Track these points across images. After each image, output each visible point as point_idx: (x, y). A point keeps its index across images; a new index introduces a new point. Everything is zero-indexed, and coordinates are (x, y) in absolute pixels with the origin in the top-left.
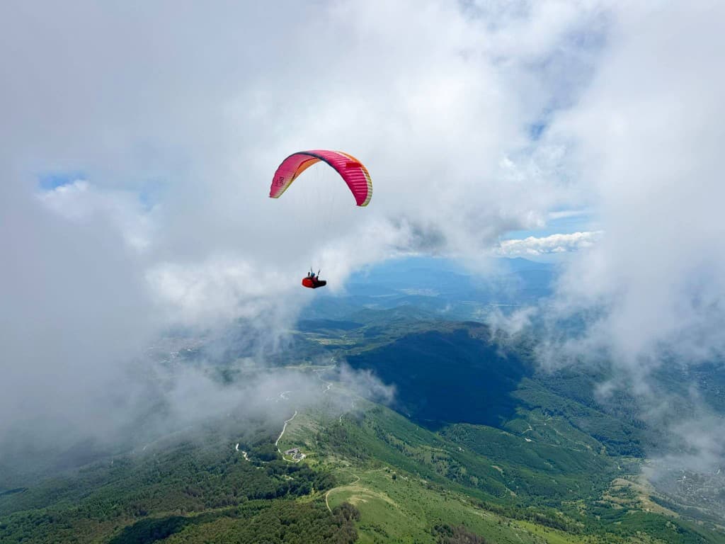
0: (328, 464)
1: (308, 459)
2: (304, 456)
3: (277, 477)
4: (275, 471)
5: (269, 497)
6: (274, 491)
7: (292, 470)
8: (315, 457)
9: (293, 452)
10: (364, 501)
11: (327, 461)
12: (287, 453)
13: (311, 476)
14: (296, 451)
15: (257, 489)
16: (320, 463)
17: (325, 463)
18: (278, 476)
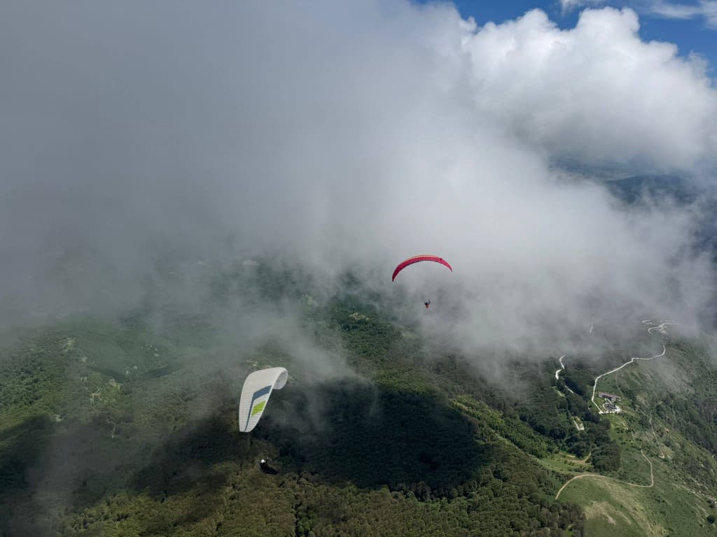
0: (637, 439)
1: (620, 418)
2: (618, 410)
3: (567, 414)
4: (570, 408)
5: (540, 430)
6: (548, 427)
7: (589, 418)
8: (631, 420)
9: (610, 398)
10: (611, 520)
11: (641, 435)
12: (601, 394)
13: (601, 439)
14: (614, 400)
15: (537, 414)
16: (629, 431)
17: (634, 436)
18: (570, 414)
